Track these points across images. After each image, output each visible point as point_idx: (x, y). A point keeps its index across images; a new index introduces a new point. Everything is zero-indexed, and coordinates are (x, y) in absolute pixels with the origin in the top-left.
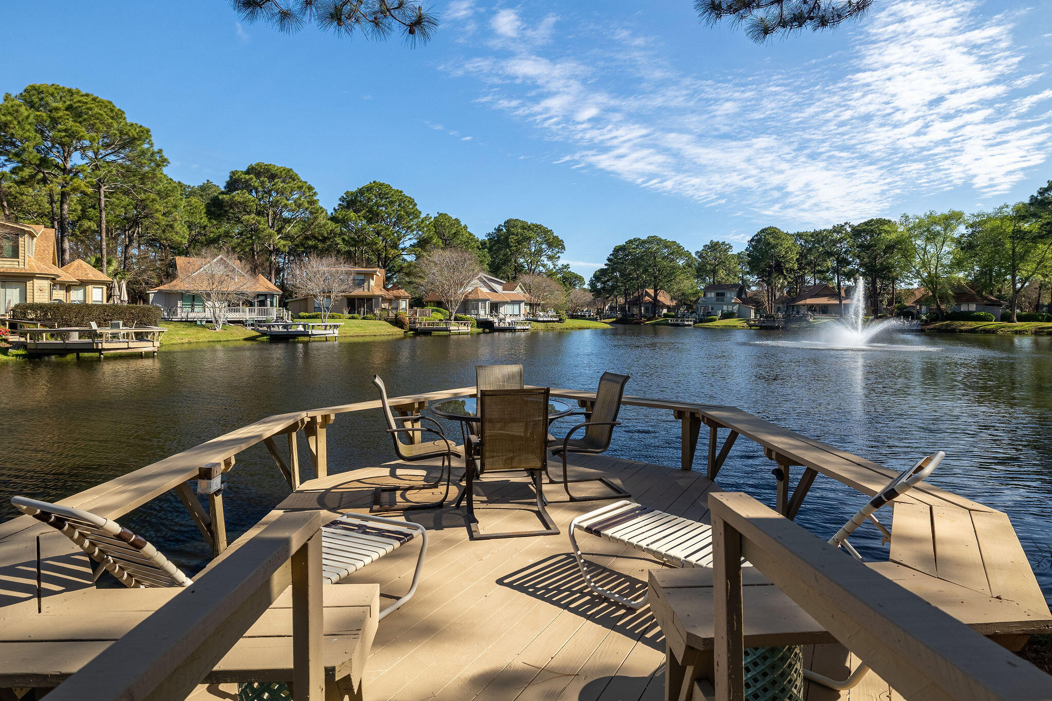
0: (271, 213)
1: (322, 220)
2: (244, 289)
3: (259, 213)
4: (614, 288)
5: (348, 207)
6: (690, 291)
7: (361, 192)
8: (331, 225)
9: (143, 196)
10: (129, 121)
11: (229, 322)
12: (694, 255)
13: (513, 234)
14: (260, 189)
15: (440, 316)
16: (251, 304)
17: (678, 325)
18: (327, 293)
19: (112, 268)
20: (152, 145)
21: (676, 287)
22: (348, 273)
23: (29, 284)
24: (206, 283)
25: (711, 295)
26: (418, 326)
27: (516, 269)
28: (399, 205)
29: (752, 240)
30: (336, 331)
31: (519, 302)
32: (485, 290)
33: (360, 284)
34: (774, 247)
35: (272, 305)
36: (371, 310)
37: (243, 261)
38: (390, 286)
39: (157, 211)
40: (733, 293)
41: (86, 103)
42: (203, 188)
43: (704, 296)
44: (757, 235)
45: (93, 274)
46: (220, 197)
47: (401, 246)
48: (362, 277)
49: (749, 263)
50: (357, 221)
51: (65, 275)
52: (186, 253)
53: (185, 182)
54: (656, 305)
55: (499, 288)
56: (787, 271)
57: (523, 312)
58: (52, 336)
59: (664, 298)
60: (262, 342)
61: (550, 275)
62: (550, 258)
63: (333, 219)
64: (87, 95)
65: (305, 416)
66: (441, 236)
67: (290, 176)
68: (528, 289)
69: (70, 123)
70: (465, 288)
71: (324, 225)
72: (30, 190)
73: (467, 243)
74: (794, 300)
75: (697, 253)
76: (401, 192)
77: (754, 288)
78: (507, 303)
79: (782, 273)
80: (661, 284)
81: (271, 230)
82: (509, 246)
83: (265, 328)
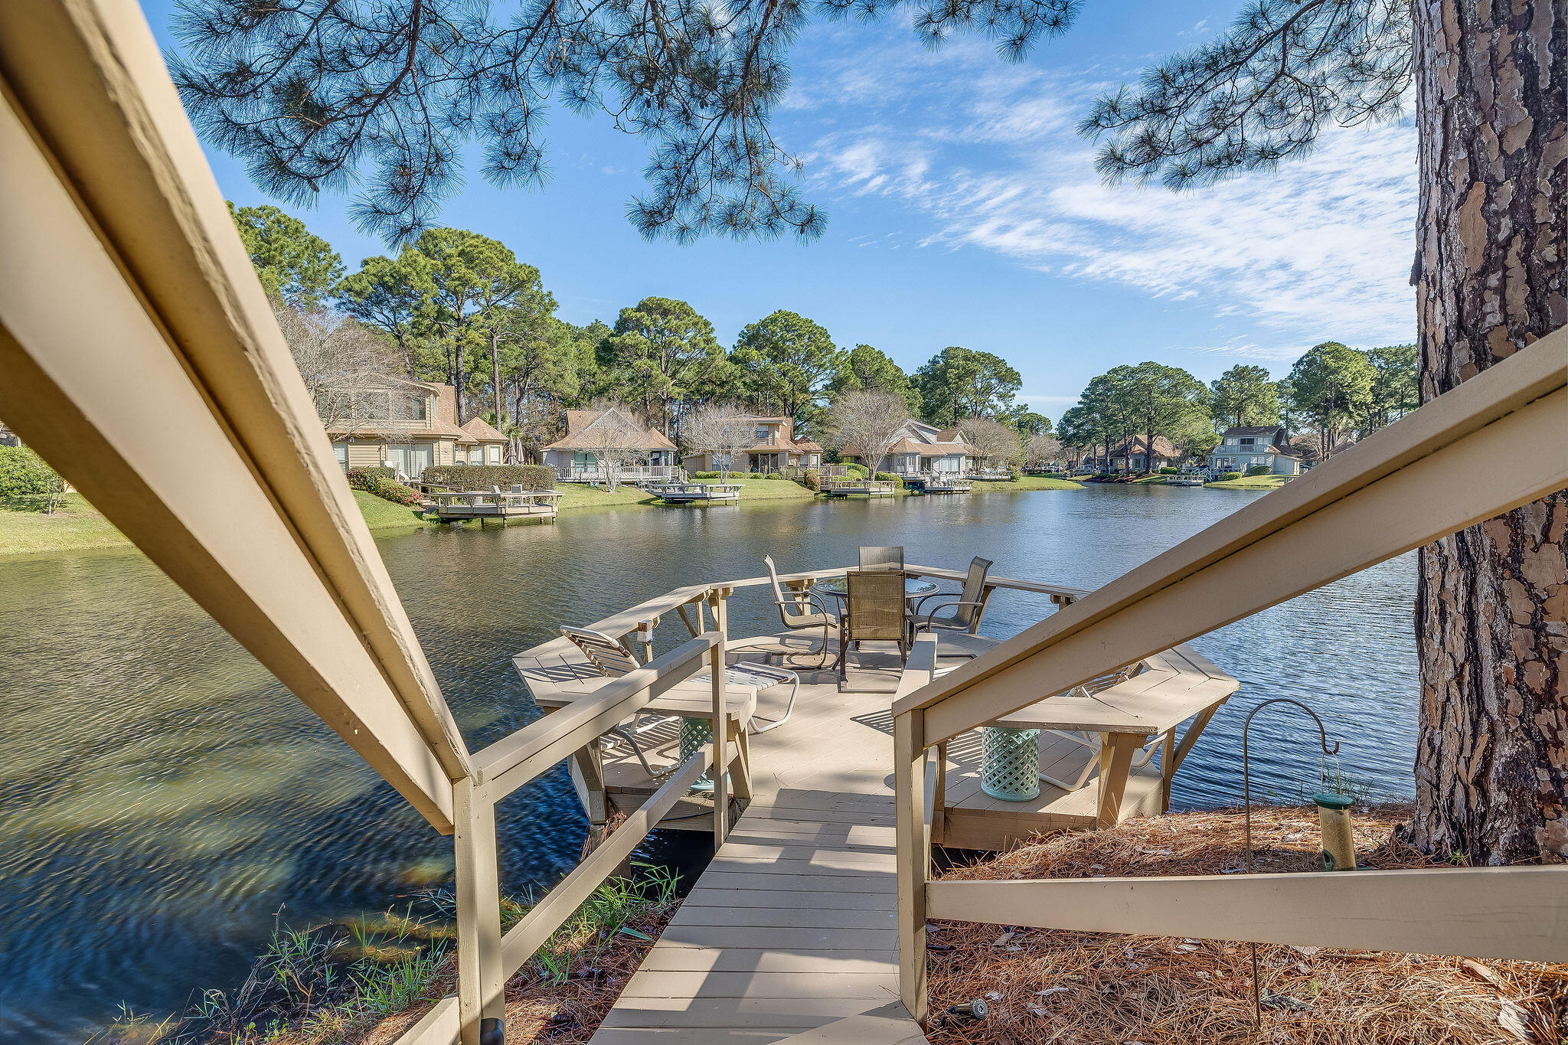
0: (664, 354)
1: (720, 361)
2: (639, 446)
3: (651, 356)
4: (1090, 434)
5: (749, 343)
6: (1204, 437)
7: (764, 324)
8: (731, 367)
9: (533, 345)
10: (518, 262)
11: (623, 483)
12: (1208, 386)
13: (952, 367)
14: (652, 327)
15: (858, 475)
16: (645, 463)
17: (1180, 485)
18: (727, 449)
19: (506, 425)
20: (540, 287)
21: (1179, 432)
22: (750, 424)
23: (435, 445)
24: (598, 440)
25: (1234, 442)
26: (830, 487)
27: (956, 411)
28: (809, 338)
29: (1300, 362)
30: (737, 494)
31: (958, 456)
32: (915, 441)
33: (763, 436)
34: (1335, 372)
35: (666, 464)
36: (776, 466)
37: (637, 413)
38: (800, 436)
39: (547, 360)
40: (1266, 439)
41: (476, 246)
42: (592, 329)
43: (1223, 443)
44: (1307, 356)
45: (491, 433)
46: (610, 340)
47: (812, 389)
48: (765, 428)
49: (1294, 396)
50: (759, 358)
51: (467, 434)
52: (578, 405)
53: (573, 324)
54: (1149, 456)
55: (932, 438)
56: (1355, 406)
57: (963, 468)
58: (459, 499)
59: (1163, 447)
60: (657, 506)
61: (1001, 420)
62: (1001, 397)
63: (732, 359)
64: (478, 237)
65: (706, 589)
66: (859, 373)
67: (684, 310)
68: (972, 439)
69: (464, 270)
70: (889, 439)
71: (723, 368)
72: (426, 342)
73: (893, 382)
75: (1214, 383)
76: (811, 321)
77: (1304, 431)
78: (943, 457)
79: (1346, 409)
80: (1158, 427)
81: (664, 375)
82: (947, 383)
83: (660, 490)
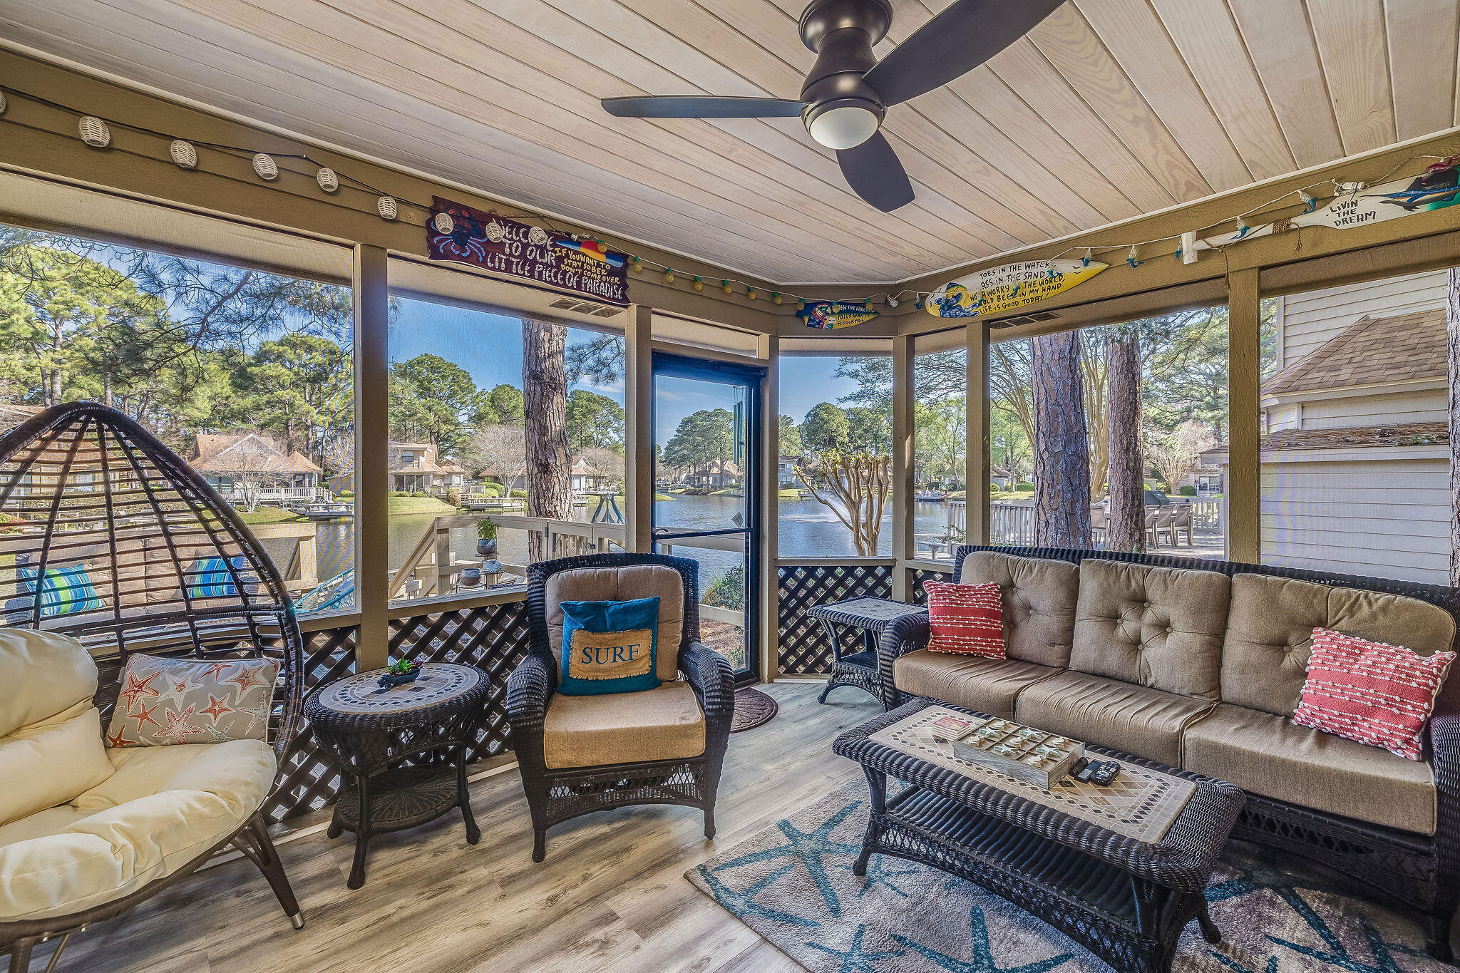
0: (308, 386)
2: (280, 470)
3: (294, 387)
11: (262, 504)
14: (295, 361)
15: (495, 493)
16: (288, 485)
22: (395, 450)
24: (236, 464)
26: (470, 503)
28: (453, 379)
31: (580, 476)
33: (409, 460)
35: (310, 485)
37: (277, 439)
44: (812, 411)
46: (249, 370)
48: (411, 454)
49: (805, 435)
54: (723, 476)
56: (839, 444)
59: (731, 469)
61: (615, 449)
62: (615, 432)
68: (592, 462)
76: (455, 365)
81: (308, 405)
83: (303, 509)
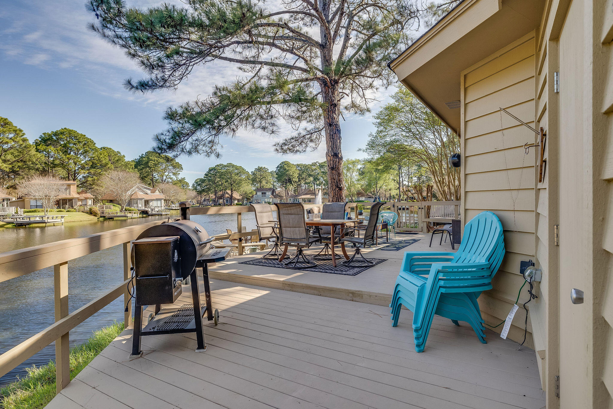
6: (250, 191)
12: (250, 173)
15: (117, 209)
21: (242, 190)
25: (259, 193)
26: (106, 215)
27: (153, 179)
28: (85, 143)
29: (278, 167)
30: (63, 220)
31: (159, 200)
32: (141, 193)
34: (288, 171)
36: (72, 205)
40: (270, 193)
43: (256, 194)
44: (280, 165)
49: (277, 178)
54: (232, 199)
55: (149, 192)
56: (293, 182)
57: (163, 205)
59: (236, 195)
61: (175, 183)
62: (174, 174)
68: (162, 191)
73: (125, 166)
74: (297, 196)
75: (252, 172)
77: (279, 189)
78: (154, 200)
79: (291, 183)
80: (234, 188)
82: (149, 167)
